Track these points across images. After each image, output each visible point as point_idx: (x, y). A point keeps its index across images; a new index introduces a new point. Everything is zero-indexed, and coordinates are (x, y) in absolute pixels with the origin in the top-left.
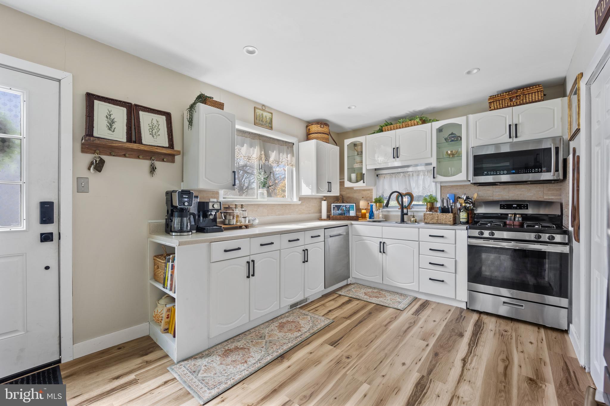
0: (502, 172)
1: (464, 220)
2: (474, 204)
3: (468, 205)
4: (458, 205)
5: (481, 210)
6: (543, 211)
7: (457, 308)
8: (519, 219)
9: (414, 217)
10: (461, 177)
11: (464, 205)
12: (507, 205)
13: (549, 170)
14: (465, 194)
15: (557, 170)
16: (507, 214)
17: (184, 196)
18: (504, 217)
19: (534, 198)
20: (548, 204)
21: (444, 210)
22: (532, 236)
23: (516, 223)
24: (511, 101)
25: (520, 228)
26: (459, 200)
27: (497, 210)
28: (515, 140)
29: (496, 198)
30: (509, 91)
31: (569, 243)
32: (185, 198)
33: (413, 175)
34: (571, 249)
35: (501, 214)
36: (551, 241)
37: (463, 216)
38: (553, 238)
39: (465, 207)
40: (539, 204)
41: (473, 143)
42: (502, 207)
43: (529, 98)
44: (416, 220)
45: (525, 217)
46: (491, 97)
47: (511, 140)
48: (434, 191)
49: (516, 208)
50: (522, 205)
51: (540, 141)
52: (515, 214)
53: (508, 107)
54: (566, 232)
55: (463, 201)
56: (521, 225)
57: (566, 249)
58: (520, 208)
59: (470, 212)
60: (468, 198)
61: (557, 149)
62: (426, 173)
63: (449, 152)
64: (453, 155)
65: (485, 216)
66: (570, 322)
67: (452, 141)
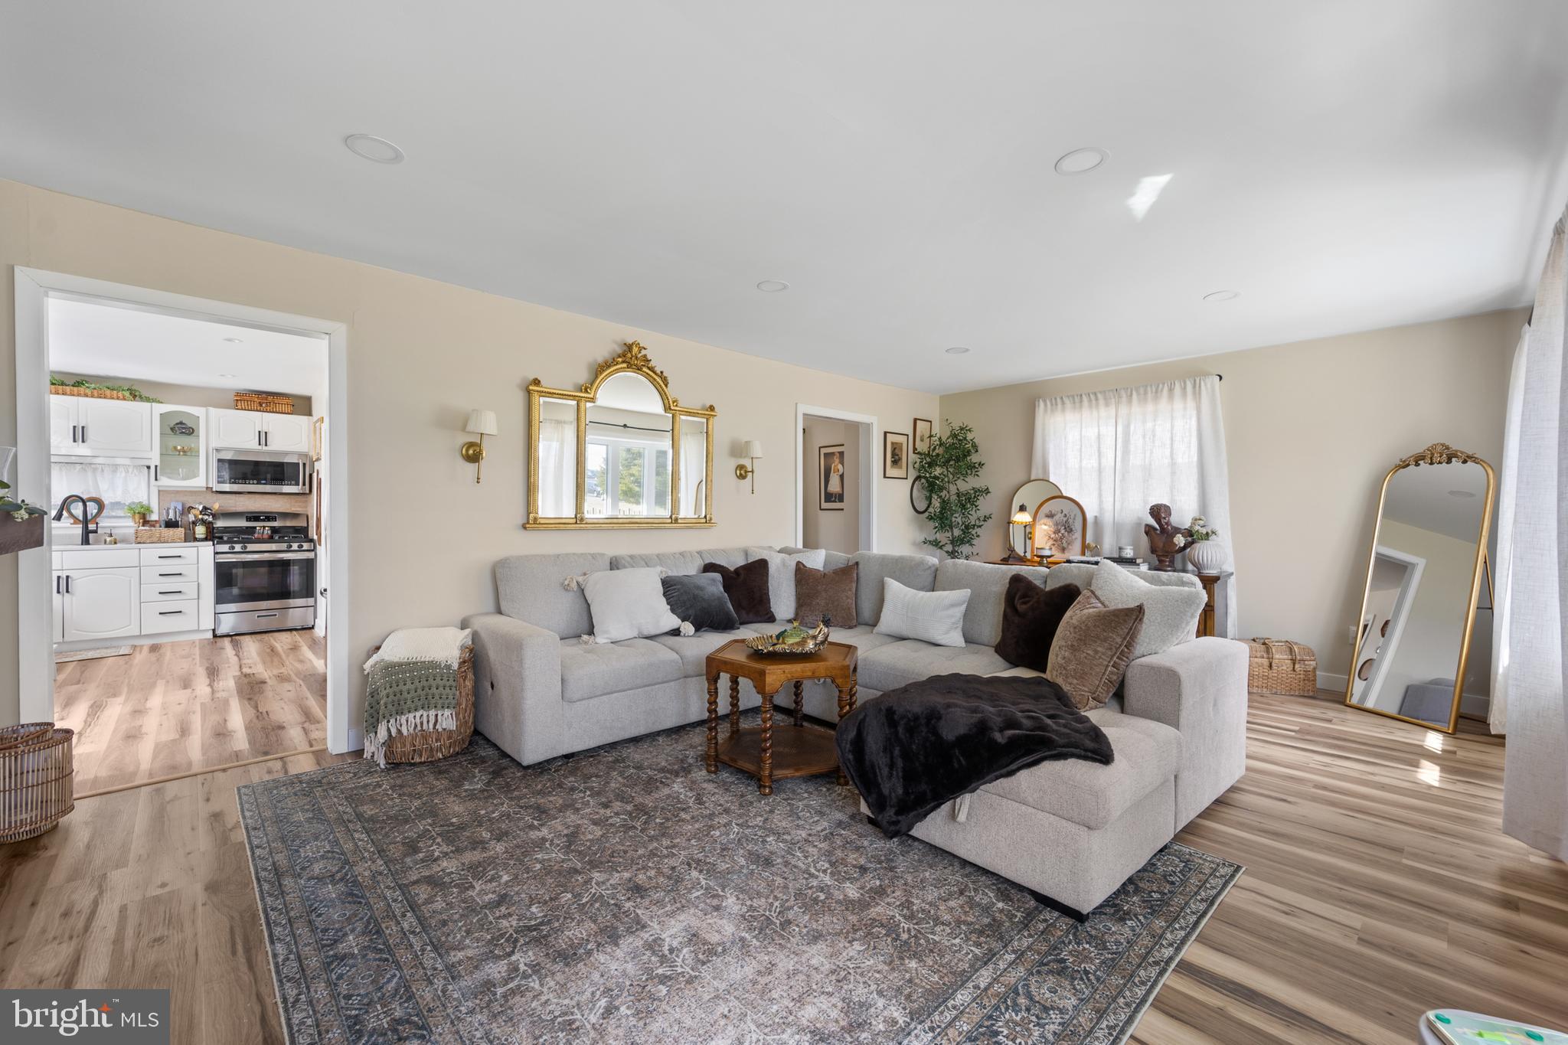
0: (251, 482)
1: (203, 536)
2: (214, 516)
3: (206, 517)
4: (191, 518)
5: (220, 524)
6: (289, 523)
7: (200, 640)
8: (267, 531)
9: (111, 535)
10: (199, 482)
11: (200, 517)
12: (254, 517)
13: (297, 484)
14: (200, 503)
15: (304, 484)
16: (255, 528)
18: (251, 530)
19: (281, 510)
20: (295, 516)
21: (170, 524)
22: (284, 546)
23: (265, 536)
24: (261, 405)
25: (271, 539)
26: (193, 511)
27: (242, 523)
28: (264, 448)
29: (240, 509)
30: (259, 393)
31: (314, 550)
33: (103, 470)
34: (316, 555)
35: (247, 528)
36: (300, 549)
37: (200, 531)
38: (302, 546)
39: (202, 519)
40: (285, 515)
41: (214, 444)
42: (249, 519)
43: (279, 408)
44: (115, 539)
45: (274, 530)
46: (238, 394)
47: (260, 447)
48: (146, 498)
49: (263, 520)
50: (269, 517)
51: (286, 454)
52: (264, 527)
53: (257, 411)
54: (312, 541)
55: (198, 512)
56: (271, 537)
57: (311, 555)
58: (269, 521)
59: (209, 526)
60: (205, 508)
61: (304, 464)
62: (130, 470)
63: (179, 448)
64: (184, 452)
65: (226, 530)
66: (315, 617)
67: (183, 433)
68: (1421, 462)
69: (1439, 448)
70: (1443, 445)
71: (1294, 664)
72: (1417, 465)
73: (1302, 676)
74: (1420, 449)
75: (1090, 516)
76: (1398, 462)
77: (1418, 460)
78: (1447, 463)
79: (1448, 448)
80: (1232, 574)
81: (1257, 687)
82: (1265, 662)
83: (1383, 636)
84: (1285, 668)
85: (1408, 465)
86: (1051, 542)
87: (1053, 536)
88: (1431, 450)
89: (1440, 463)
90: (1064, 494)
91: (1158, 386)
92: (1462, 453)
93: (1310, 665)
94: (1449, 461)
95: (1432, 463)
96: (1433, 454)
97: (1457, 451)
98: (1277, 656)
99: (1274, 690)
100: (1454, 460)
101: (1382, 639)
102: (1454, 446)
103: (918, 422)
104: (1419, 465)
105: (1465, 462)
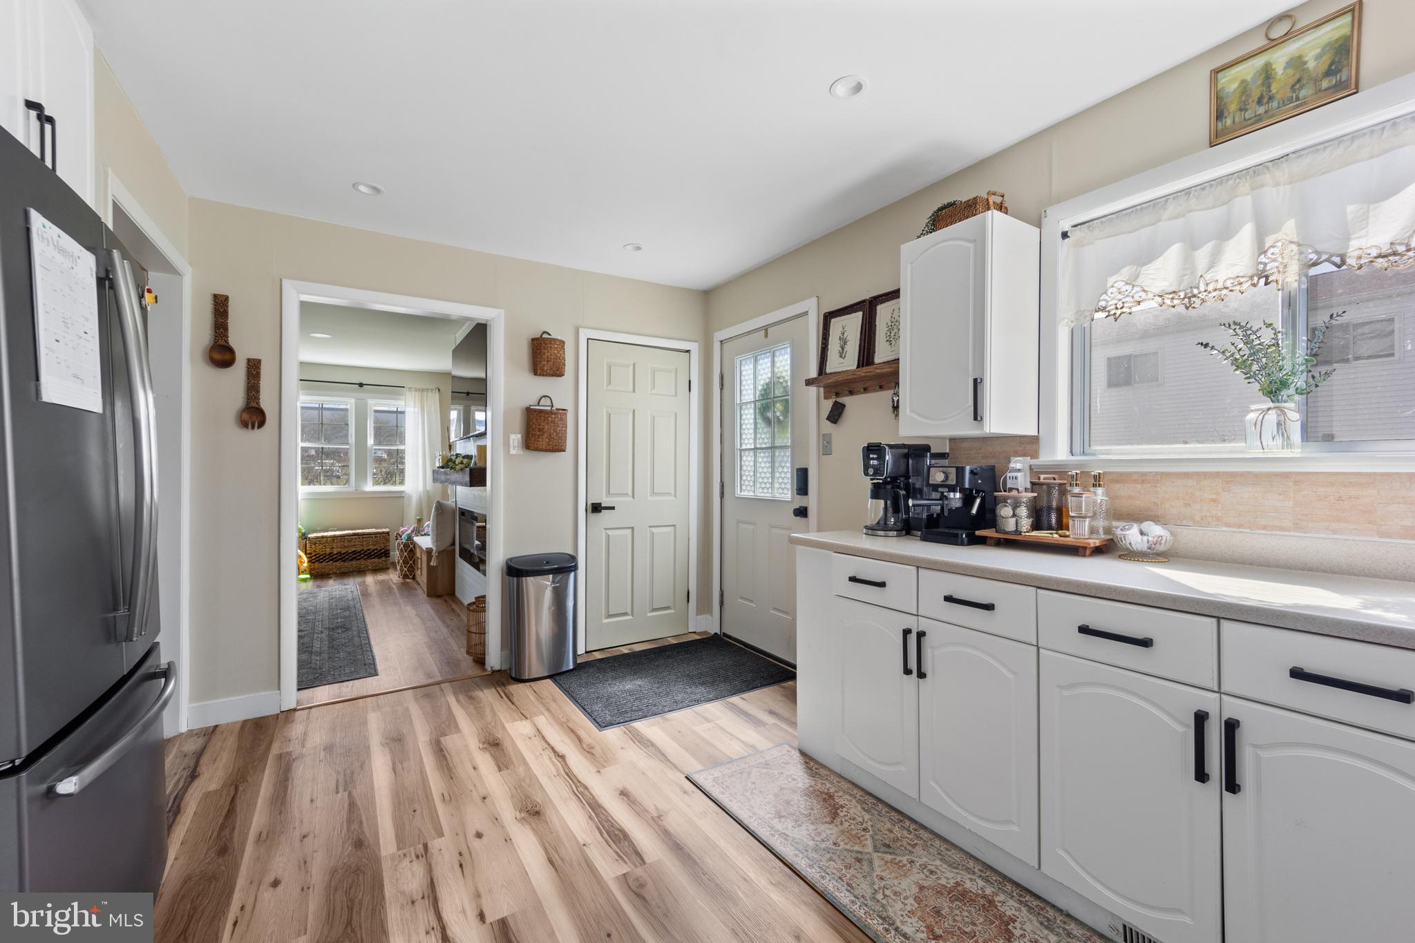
17: (871, 456)
32: (873, 459)
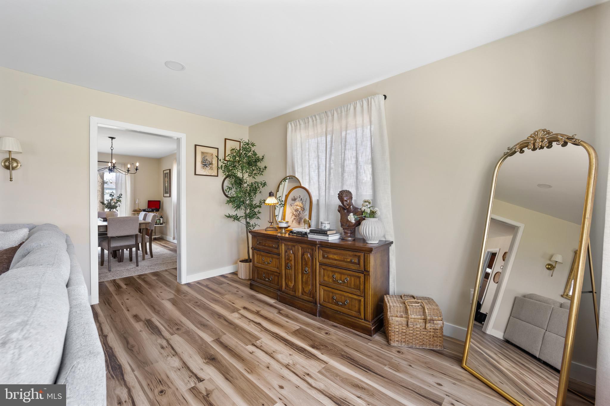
68: (525, 149)
69: (541, 134)
70: (544, 131)
71: (426, 323)
72: (522, 152)
73: (432, 333)
74: (524, 137)
75: (314, 200)
76: (507, 151)
77: (522, 147)
78: (548, 147)
79: (548, 133)
80: (392, 243)
81: (397, 341)
82: (403, 320)
83: (504, 260)
84: (418, 326)
85: (515, 152)
86: (294, 217)
87: (295, 213)
88: (534, 136)
89: (542, 148)
90: (302, 185)
91: (348, 106)
92: (562, 135)
93: (437, 324)
94: (550, 146)
95: (534, 149)
96: (535, 140)
97: (557, 134)
98: (413, 316)
99: (411, 345)
100: (554, 144)
101: (504, 262)
102: (555, 130)
103: (227, 140)
104: (523, 151)
105: (565, 144)
